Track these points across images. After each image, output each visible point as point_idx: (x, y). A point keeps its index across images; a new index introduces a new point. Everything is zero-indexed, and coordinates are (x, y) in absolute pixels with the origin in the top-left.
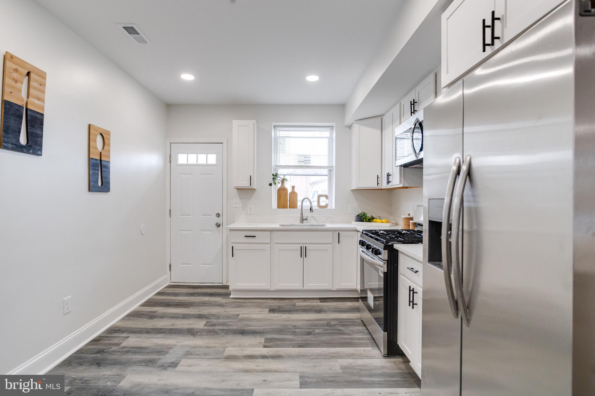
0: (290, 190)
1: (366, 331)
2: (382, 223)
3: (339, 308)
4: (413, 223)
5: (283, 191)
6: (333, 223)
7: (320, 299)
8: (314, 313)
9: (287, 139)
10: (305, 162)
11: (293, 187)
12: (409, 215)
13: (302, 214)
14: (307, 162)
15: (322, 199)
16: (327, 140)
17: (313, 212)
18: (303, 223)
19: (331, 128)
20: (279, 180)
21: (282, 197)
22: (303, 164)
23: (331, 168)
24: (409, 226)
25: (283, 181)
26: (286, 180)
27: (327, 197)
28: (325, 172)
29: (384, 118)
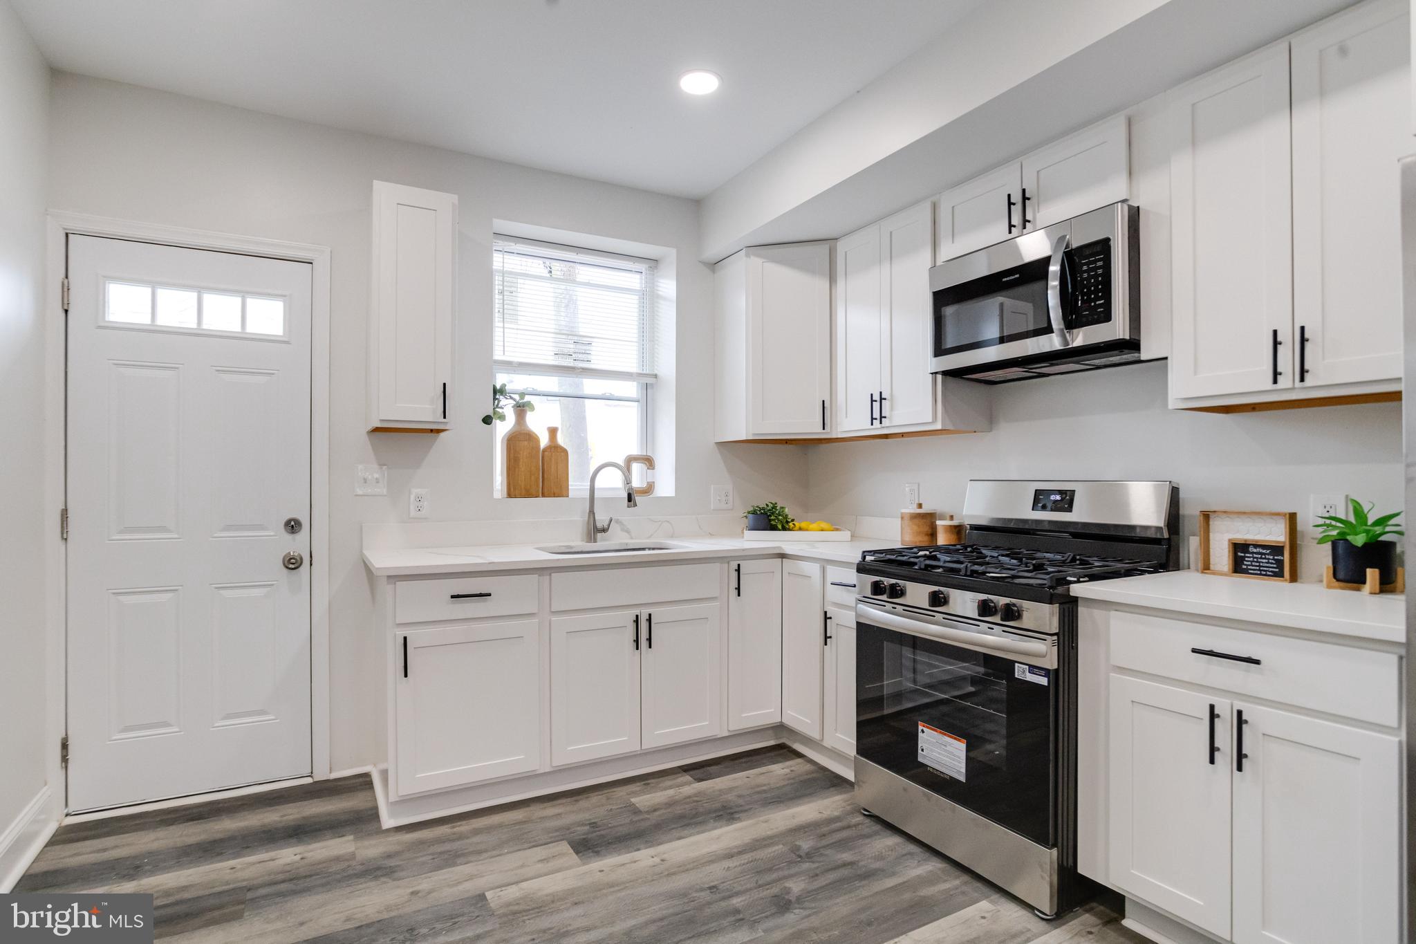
0: (544, 441)
2: (822, 530)
3: (764, 788)
5: (526, 443)
6: (672, 537)
7: (686, 769)
8: (717, 824)
10: (573, 355)
11: (553, 432)
12: (920, 506)
13: (592, 513)
14: (582, 356)
15: (636, 467)
17: (635, 506)
18: (595, 541)
19: (652, 263)
20: (507, 407)
21: (522, 461)
22: (568, 362)
23: (650, 380)
25: (521, 410)
26: (530, 407)
27: (649, 462)
28: (630, 389)
29: (841, 247)
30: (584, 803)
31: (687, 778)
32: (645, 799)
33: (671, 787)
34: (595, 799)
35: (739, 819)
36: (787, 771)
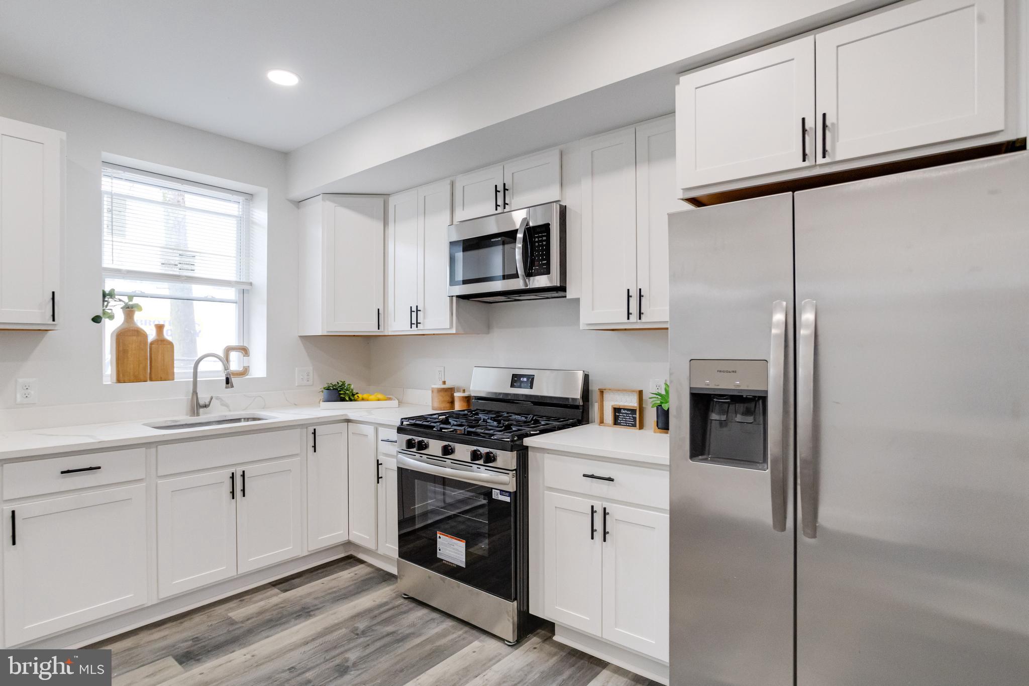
0: (152, 335)
1: (435, 615)
2: (378, 400)
3: (334, 590)
4: (463, 397)
5: (134, 338)
6: (263, 408)
7: (274, 584)
9: (129, 202)
10: (179, 266)
11: (160, 328)
12: (444, 383)
13: (195, 392)
14: (186, 267)
15: (234, 355)
16: (233, 222)
17: (232, 386)
18: (198, 415)
19: (248, 197)
20: (116, 308)
21: (130, 352)
22: (176, 271)
23: (246, 287)
24: (452, 402)
25: (129, 310)
26: (138, 307)
27: (245, 351)
28: (231, 293)
29: (392, 201)
30: (187, 623)
31: (275, 590)
32: (238, 613)
33: (262, 600)
34: (197, 619)
35: (314, 615)
36: (352, 574)
